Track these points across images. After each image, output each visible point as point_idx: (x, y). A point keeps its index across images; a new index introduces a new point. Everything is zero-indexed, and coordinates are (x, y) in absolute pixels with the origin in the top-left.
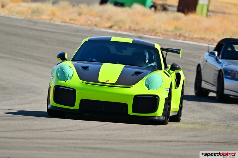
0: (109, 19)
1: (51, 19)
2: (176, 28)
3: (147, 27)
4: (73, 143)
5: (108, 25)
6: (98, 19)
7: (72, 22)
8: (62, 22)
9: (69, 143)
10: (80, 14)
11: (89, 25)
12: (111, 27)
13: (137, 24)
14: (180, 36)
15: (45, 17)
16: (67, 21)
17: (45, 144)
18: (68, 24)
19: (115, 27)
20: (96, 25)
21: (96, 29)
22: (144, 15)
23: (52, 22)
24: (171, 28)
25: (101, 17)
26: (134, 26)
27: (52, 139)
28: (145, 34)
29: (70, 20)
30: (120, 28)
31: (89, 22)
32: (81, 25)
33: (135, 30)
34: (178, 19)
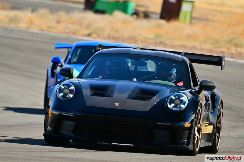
0: (88, 27)
1: (28, 27)
2: (157, 36)
5: (86, 32)
6: (77, 27)
7: (50, 29)
8: (39, 30)
10: (58, 22)
11: (67, 33)
12: (89, 35)
13: (117, 31)
14: (160, 43)
15: (22, 25)
16: (45, 28)
18: (45, 32)
19: (94, 35)
20: (74, 33)
21: (73, 36)
22: (124, 22)
23: (30, 30)
25: (80, 24)
26: (113, 34)
28: (123, 41)
29: (48, 28)
30: (99, 36)
31: (67, 30)
32: (59, 33)
33: (114, 38)
34: (159, 26)
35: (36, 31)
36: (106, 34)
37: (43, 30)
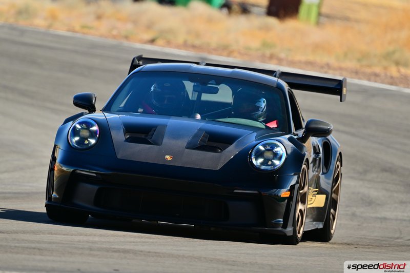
0: (149, 27)
1: (50, 26)
2: (265, 45)
3: (214, 41)
4: (88, 242)
5: (147, 36)
6: (129, 26)
7: (86, 30)
8: (69, 30)
9: (79, 241)
10: (99, 17)
11: (114, 37)
12: (152, 41)
13: (198, 35)
14: (272, 57)
15: (40, 23)
16: (77, 28)
17: (38, 242)
18: (78, 35)
19: (160, 42)
20: (127, 37)
21: (126, 43)
22: (210, 20)
23: (52, 31)
24: (255, 44)
25: (135, 22)
26: (192, 40)
27: (52, 234)
28: (210, 52)
29: (83, 27)
30: (169, 43)
31: (115, 32)
32: (101, 36)
33: (194, 47)
34: (267, 29)
35: (62, 32)
36: (180, 40)
37: (74, 31)
